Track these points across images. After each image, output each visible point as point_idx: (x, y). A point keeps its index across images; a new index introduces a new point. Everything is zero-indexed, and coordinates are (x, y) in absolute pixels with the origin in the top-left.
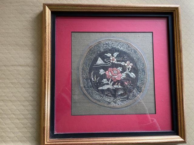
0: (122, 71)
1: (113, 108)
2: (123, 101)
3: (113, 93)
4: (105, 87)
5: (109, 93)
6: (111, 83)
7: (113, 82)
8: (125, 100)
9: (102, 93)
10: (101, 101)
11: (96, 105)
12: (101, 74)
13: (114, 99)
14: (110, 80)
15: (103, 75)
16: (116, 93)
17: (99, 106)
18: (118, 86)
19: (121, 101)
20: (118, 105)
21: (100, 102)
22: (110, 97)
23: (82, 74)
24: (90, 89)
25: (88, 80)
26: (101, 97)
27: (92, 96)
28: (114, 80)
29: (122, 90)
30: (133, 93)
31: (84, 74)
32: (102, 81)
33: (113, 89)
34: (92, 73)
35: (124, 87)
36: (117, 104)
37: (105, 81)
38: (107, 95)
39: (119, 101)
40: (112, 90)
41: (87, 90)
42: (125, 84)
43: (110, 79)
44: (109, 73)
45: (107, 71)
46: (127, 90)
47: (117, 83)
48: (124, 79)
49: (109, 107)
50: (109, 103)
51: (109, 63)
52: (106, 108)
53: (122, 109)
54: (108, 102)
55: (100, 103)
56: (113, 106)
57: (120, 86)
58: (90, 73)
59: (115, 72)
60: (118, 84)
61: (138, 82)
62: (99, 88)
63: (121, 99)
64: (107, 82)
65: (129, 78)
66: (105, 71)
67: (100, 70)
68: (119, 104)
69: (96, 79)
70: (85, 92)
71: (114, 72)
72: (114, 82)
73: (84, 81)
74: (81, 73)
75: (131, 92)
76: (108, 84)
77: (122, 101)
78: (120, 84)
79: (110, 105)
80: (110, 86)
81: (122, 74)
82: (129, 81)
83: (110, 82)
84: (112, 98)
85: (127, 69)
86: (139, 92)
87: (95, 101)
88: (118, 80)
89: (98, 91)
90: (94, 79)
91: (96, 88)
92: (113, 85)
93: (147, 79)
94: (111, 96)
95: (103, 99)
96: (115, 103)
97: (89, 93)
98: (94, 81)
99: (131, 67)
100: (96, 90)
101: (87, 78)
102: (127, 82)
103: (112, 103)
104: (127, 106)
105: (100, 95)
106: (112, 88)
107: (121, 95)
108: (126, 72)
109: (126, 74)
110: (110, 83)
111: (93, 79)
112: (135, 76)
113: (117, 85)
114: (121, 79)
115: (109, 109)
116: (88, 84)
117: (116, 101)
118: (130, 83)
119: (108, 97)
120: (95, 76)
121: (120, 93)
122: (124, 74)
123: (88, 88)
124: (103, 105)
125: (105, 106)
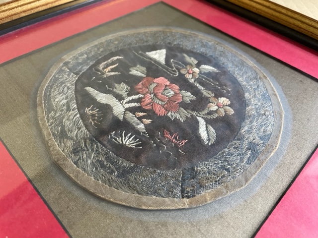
0: (186, 103)
5: (93, 116)
6: (128, 102)
7: (135, 104)
12: (131, 73)
13: (85, 139)
16: (110, 131)
17: (32, 119)
18: (138, 122)
20: (76, 162)
24: (69, 75)
25: (93, 60)
28: (143, 103)
29: (135, 139)
32: (116, 85)
34: (116, 58)
36: (75, 158)
37: (122, 88)
38: (83, 115)
40: (110, 118)
41: (61, 71)
43: (138, 93)
44: (151, 84)
45: (150, 79)
47: (141, 114)
49: (45, 143)
50: (62, 135)
51: (174, 69)
53: (70, 187)
54: (63, 130)
57: (142, 126)
59: (167, 91)
60: (144, 120)
62: (88, 88)
64: (125, 94)
66: (147, 75)
67: (138, 66)
69: (109, 72)
71: (165, 89)
72: (140, 107)
74: (96, 43)
76: (120, 98)
80: (118, 107)
81: (182, 109)
82: (181, 138)
83: (130, 98)
84: (85, 133)
85: (206, 111)
86: (182, 191)
88: (154, 113)
90: (104, 68)
91: (82, 83)
92: (129, 109)
93: (246, 181)
95: (62, 116)
96: (77, 150)
98: (99, 71)
99: (224, 114)
100: (80, 85)
102: (171, 134)
109: (192, 116)
110: (126, 101)
111: (101, 66)
112: (212, 142)
113: (140, 119)
114: (166, 116)
117: (87, 148)
118: (180, 143)
119: (79, 122)
120: (116, 65)
121: (121, 143)
122: (186, 112)
123: (68, 70)
124: (43, 125)
125: (43, 130)
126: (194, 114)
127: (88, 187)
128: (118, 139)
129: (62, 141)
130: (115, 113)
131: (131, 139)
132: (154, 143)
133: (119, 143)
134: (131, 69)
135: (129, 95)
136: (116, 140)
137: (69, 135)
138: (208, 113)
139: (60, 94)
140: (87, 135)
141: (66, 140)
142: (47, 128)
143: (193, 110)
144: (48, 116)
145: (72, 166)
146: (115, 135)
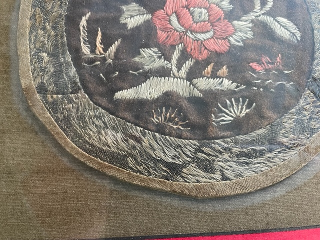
0: (231, 12)
1: (195, 199)
2: (247, 156)
3: (194, 117)
4: (150, 90)
5: (171, 120)
6: (179, 69)
7: (189, 64)
8: (262, 154)
9: (138, 117)
10: (130, 160)
11: (106, 183)
12: (130, 27)
13: (199, 150)
14: (176, 56)
15: (138, 29)
16: (208, 119)
17: (119, 188)
18: (217, 81)
19: (238, 156)
20: (225, 178)
21: (125, 165)
22: (180, 137)
23: (33, 28)
24: (71, 101)
25: (64, 54)
26: (132, 142)
27: (81, 137)
28: (196, 54)
29: (237, 101)
30: (299, 112)
31: (44, 29)
32: (137, 59)
33: (193, 100)
34: (84, 23)
35: (249, 84)
36: (218, 176)
37: (149, 58)
38: (161, 130)
39: (226, 156)
40: (185, 104)
41: (54, 107)
42: (254, 71)
43: (173, 47)
44: (170, 21)
45: (161, 13)
46: (267, 102)
47: (209, 69)
48: (247, 46)
49: (173, 194)
50: (175, 170)
52: (158, 199)
53: (248, 202)
54: (167, 165)
55: (123, 175)
56: (197, 188)
57: (227, 83)
58: (72, 21)
59: (196, 14)
60: (220, 73)
61: (313, 59)
62: (119, 95)
63: (236, 150)
65: (269, 43)
66: (152, 11)
67: (125, 8)
68: (229, 174)
69: (105, 50)
70: (45, 115)
71: (192, 14)
72: (197, 63)
73: (41, 60)
74: (28, 23)
75: (287, 109)
76: (164, 73)
77: (243, 160)
78: (224, 70)
79: (178, 184)
80: (177, 85)
81: (236, 23)
82: (273, 57)
83: (174, 61)
84: (190, 145)
87: (94, 163)
88: (218, 54)
89: (115, 108)
90: (93, 51)
91: (102, 95)
92: (192, 76)
94: (186, 132)
95: (143, 153)
96: (208, 168)
97: (67, 120)
98: (92, 61)
100: (104, 102)
101: (56, 46)
102: (259, 62)
103: (192, 169)
104: (274, 185)
105: (125, 132)
106: (187, 95)
107: (237, 126)
108: (252, 16)
109: (252, 22)
110: (175, 70)
111: (86, 50)
112: (299, 35)
113: (214, 76)
114: (232, 46)
115: (176, 203)
116: (61, 72)
117: (213, 156)
118: (279, 64)
119: (168, 141)
120: (100, 33)
121: (232, 119)
122: (244, 23)
123: (60, 96)
124: (142, 181)
125: (151, 186)
126: (254, 17)
127: (263, 186)
128: (223, 118)
129: (184, 175)
130: (185, 95)
131: (235, 106)
132: (259, 88)
133: (231, 121)
134: (123, 22)
135: (168, 59)
136: (224, 121)
137: (180, 163)
138: (261, 3)
139: (100, 133)
140: (195, 145)
141: (185, 171)
142: (152, 180)
143: (246, 13)
144: (132, 169)
145: (226, 185)
146: (217, 117)
